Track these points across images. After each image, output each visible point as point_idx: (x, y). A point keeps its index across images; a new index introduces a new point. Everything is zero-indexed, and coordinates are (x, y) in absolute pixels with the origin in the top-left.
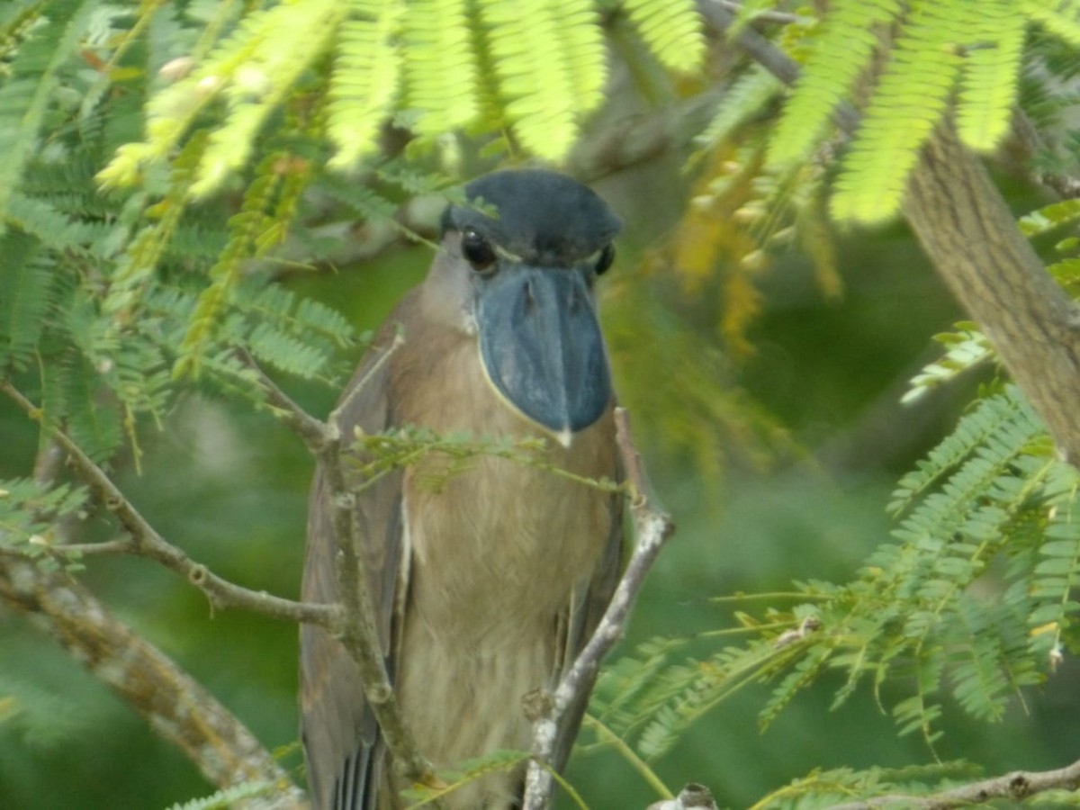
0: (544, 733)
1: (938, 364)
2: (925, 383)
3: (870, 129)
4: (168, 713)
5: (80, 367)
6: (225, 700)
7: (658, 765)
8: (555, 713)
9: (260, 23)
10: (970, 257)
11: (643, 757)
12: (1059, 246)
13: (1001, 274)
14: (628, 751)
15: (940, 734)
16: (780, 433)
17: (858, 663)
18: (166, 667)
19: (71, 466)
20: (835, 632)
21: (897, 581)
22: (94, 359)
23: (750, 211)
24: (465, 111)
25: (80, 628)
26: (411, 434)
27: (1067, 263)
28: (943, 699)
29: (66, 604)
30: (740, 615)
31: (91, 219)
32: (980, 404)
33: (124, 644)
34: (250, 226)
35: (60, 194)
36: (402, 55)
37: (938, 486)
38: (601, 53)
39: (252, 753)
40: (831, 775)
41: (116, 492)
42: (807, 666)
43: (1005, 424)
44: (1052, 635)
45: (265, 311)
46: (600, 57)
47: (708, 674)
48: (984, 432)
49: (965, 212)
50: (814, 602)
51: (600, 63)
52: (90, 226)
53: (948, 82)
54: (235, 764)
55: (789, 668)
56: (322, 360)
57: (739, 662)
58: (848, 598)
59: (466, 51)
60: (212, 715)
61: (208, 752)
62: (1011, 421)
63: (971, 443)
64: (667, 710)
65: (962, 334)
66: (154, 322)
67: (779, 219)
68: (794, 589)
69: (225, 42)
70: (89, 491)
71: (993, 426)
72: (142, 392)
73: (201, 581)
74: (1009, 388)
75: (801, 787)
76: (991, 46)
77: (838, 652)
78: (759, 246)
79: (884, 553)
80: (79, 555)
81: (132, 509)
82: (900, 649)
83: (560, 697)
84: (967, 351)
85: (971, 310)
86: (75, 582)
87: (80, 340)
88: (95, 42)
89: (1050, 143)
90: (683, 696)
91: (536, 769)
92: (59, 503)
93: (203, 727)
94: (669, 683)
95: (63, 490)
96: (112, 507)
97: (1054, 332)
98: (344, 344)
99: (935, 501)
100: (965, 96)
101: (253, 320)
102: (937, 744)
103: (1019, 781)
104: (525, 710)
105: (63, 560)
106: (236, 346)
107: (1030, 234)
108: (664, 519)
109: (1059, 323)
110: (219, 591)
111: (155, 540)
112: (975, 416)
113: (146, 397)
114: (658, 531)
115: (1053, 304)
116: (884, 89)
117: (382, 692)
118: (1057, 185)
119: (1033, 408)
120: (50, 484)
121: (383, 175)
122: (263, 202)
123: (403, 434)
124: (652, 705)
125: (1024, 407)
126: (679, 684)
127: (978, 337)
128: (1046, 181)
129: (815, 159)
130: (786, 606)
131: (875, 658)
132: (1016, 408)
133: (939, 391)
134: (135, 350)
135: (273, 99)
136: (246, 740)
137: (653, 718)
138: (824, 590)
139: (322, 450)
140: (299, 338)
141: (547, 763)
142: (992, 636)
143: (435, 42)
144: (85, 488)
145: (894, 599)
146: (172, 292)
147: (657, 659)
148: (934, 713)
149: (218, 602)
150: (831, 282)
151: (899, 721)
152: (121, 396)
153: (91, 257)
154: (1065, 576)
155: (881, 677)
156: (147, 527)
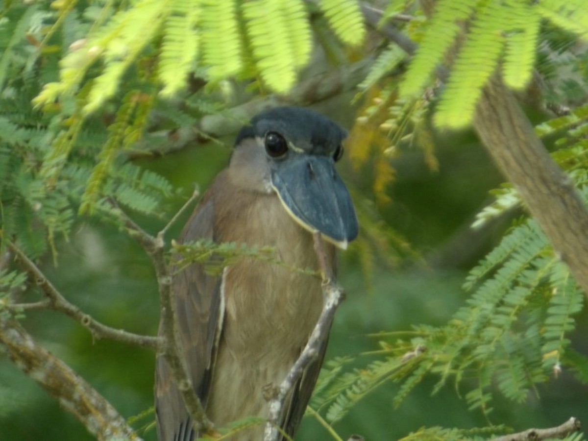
0: (274, 407)
1: (492, 206)
2: (485, 217)
3: (455, 77)
4: (69, 398)
5: (23, 207)
6: (101, 390)
7: (337, 426)
8: (280, 397)
9: (123, 17)
10: (508, 148)
11: (329, 422)
12: (558, 143)
13: (525, 157)
14: (320, 419)
15: (491, 409)
16: (405, 245)
17: (446, 370)
18: (68, 371)
19: (17, 261)
20: (434, 353)
21: (468, 326)
22: (32, 203)
23: (389, 125)
24: (234, 66)
25: (21, 351)
26: (203, 244)
27: (561, 151)
28: (494, 391)
29: (14, 337)
30: (383, 344)
31: (29, 127)
32: (514, 229)
33: (45, 359)
34: (120, 130)
35: (12, 113)
36: (200, 35)
37: (491, 274)
38: (309, 34)
39: (115, 419)
40: (431, 430)
41: (41, 275)
42: (419, 373)
43: (528, 241)
44: (555, 358)
45: (124, 177)
46: (308, 36)
47: (364, 376)
48: (516, 245)
49: (505, 123)
50: (423, 336)
51: (308, 39)
52: (29, 131)
53: (498, 51)
54: (106, 425)
55: (410, 374)
56: (156, 203)
57: (382, 369)
58: (441, 334)
59: (235, 32)
60: (93, 399)
61: (91, 419)
62: (531, 239)
63: (509, 250)
64: (342, 397)
65: (505, 190)
66: (64, 183)
67: (404, 129)
68: (413, 330)
69: (104, 28)
70: (27, 275)
71: (521, 241)
72: (57, 221)
73: (88, 324)
74: (529, 221)
75: (414, 437)
76: (521, 31)
77: (437, 364)
78: (394, 144)
79: (462, 313)
80: (22, 310)
81: (50, 285)
82: (469, 363)
83: (283, 388)
84: (508, 200)
85: (510, 176)
86: (20, 325)
87: (24, 192)
88: (34, 31)
89: (551, 87)
90: (351, 388)
91: (269, 427)
92: (11, 282)
93: (88, 405)
94: (344, 382)
95: (13, 274)
96: (40, 283)
97: (554, 188)
98: (167, 194)
99: (490, 283)
100: (508, 58)
101: (118, 182)
102: (490, 415)
103: (533, 434)
104: (264, 395)
105: (13, 312)
106: (108, 196)
107: (541, 135)
108: (340, 291)
109: (557, 184)
110: (98, 329)
111: (62, 301)
112: (511, 236)
113: (60, 224)
114: (336, 298)
115: (553, 173)
116: (462, 55)
117: (186, 385)
118: (555, 109)
119: (543, 231)
120: (6, 270)
121: (189, 103)
122: (127, 117)
123: (198, 244)
124: (333, 394)
125: (538, 231)
126: (349, 383)
127: (514, 191)
128: (548, 107)
129: (424, 96)
130: (407, 339)
131: (456, 367)
132: (533, 231)
133: (492, 222)
134: (54, 198)
135: (130, 58)
136: (112, 412)
137: (334, 401)
138: (428, 330)
139: (154, 252)
140: (143, 192)
141: (276, 423)
142: (520, 356)
143: (218, 28)
144: (25, 273)
145: (466, 335)
146: (73, 166)
147: (337, 369)
148: (488, 398)
149: (97, 336)
150: (433, 163)
151: (469, 402)
152: (46, 223)
153: (29, 147)
154: (561, 325)
155: (459, 378)
156: (58, 294)
